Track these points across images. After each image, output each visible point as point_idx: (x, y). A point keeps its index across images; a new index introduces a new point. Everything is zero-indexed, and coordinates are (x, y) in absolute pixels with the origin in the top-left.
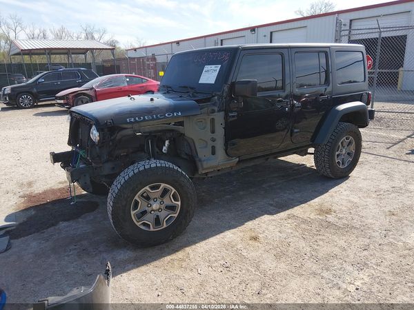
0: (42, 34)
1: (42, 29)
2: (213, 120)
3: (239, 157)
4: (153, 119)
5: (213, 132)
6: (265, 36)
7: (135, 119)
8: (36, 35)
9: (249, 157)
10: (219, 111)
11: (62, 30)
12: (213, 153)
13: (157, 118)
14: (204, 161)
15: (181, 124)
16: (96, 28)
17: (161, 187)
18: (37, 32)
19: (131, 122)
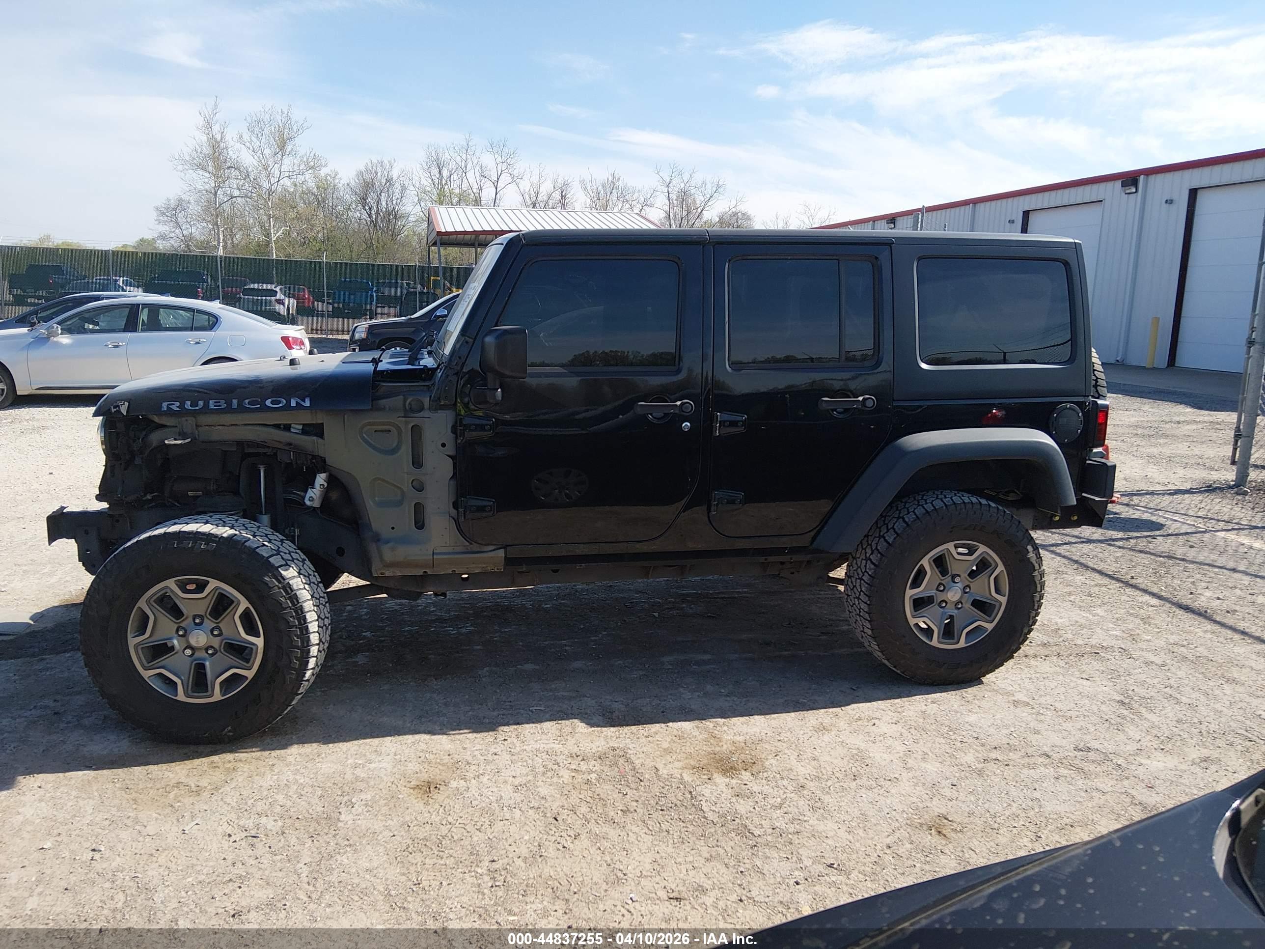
0: (557, 195)
1: (560, 181)
2: (416, 431)
3: (505, 547)
4: (229, 410)
5: (417, 462)
6: (1169, 202)
7: (182, 406)
8: (543, 197)
9: (541, 552)
10: (437, 406)
11: (612, 184)
12: (420, 524)
13: (241, 409)
14: (387, 542)
15: (316, 430)
16: (698, 178)
17: (208, 590)
18: (546, 188)
19: (170, 413)
